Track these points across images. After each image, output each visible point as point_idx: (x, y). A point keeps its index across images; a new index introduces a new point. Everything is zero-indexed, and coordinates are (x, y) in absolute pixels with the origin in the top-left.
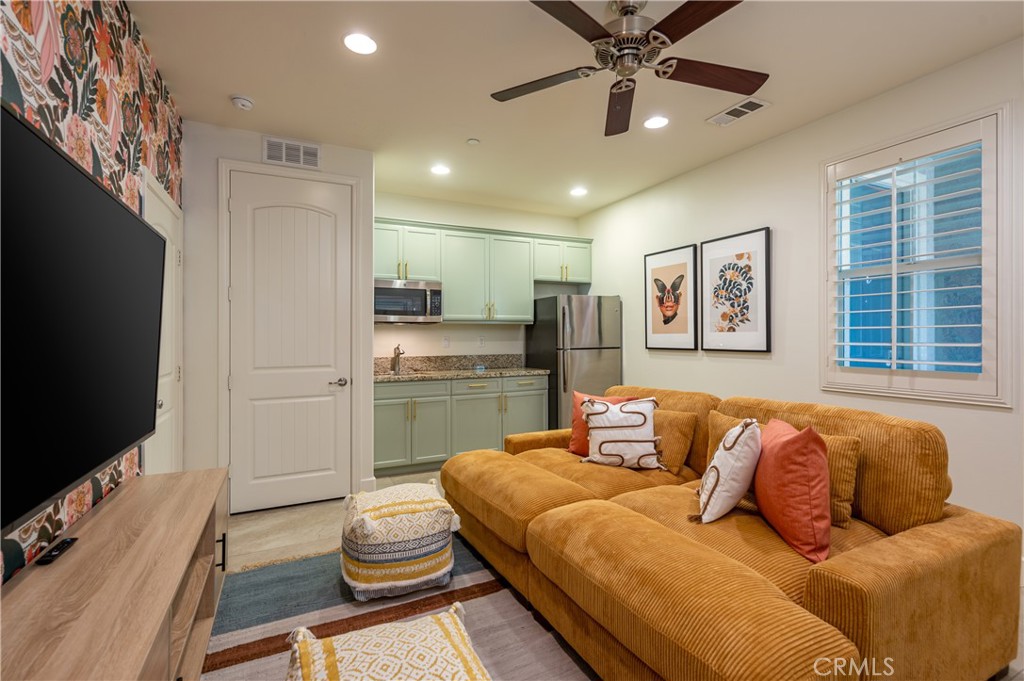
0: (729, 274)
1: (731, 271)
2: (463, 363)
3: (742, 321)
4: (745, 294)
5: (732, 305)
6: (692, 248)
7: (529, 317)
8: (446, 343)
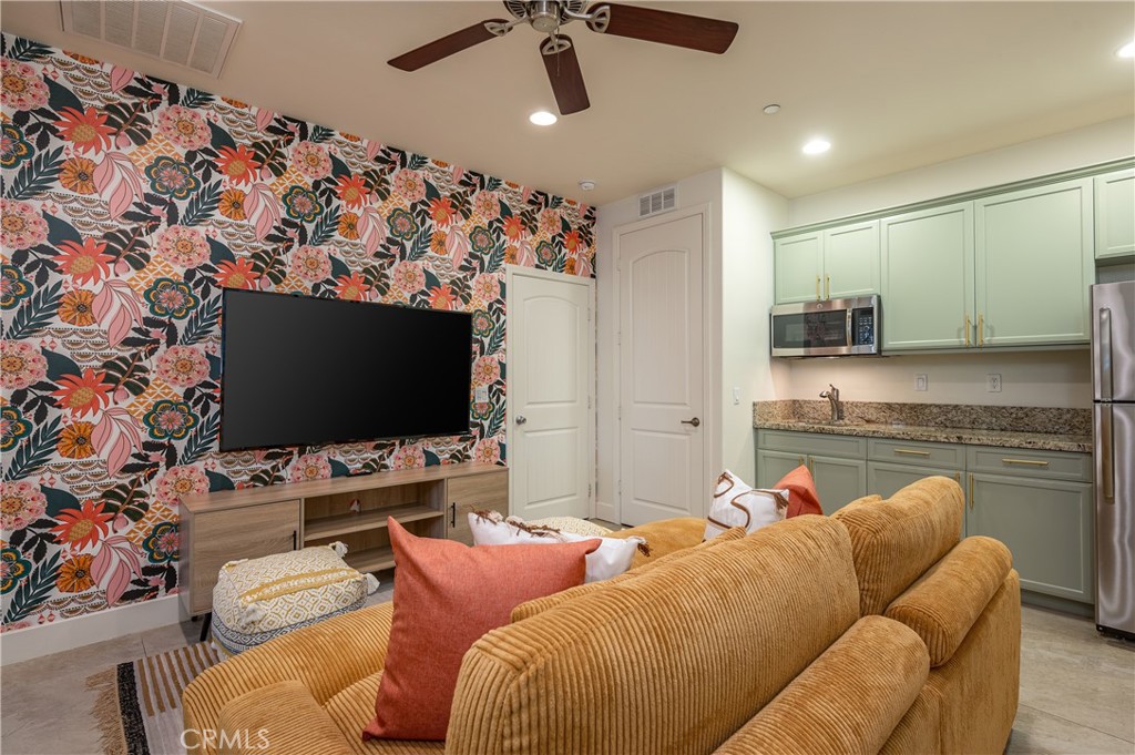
8: (921, 384)
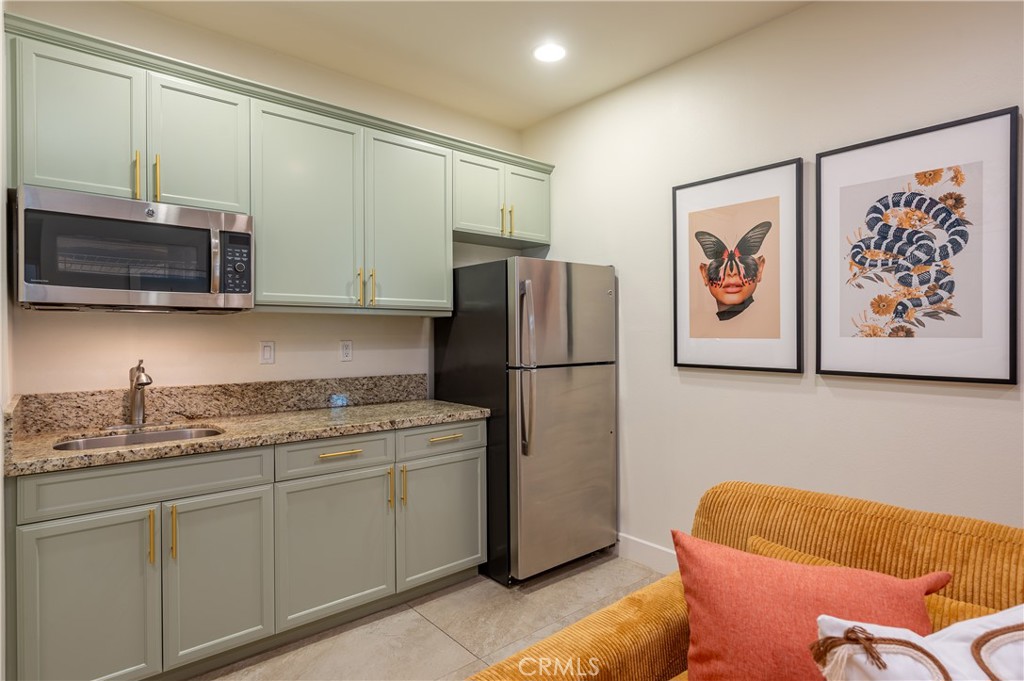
0: (894, 218)
1: (902, 210)
2: (305, 396)
3: (933, 315)
4: (944, 256)
5: (905, 281)
6: (794, 166)
7: (444, 302)
8: (267, 355)
